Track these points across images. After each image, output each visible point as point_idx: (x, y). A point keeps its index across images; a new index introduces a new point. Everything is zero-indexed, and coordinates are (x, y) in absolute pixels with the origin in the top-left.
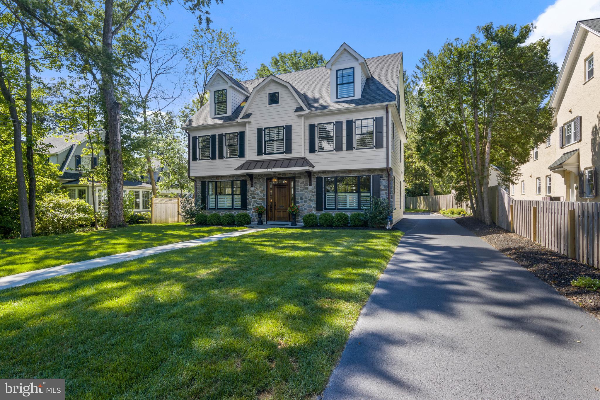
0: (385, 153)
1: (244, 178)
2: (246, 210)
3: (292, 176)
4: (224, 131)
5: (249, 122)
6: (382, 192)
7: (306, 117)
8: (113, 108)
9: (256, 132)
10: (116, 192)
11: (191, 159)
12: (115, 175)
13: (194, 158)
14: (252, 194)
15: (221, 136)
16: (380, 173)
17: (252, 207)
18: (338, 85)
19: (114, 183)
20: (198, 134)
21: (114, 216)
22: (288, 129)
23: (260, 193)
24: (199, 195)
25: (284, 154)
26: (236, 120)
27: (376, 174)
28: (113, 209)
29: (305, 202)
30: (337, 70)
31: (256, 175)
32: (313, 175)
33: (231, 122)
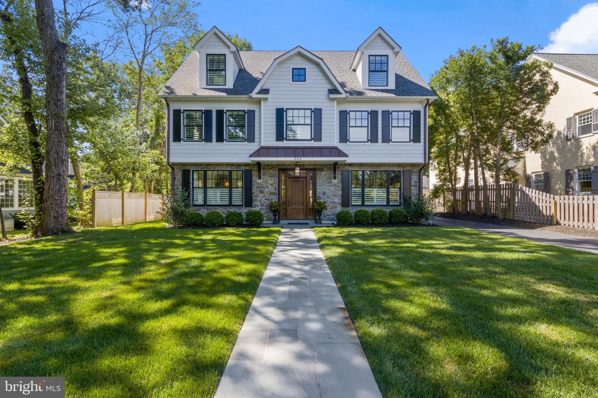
0: (423, 148)
1: (247, 168)
2: (252, 206)
3: (311, 167)
4: (226, 107)
5: (266, 99)
6: (413, 188)
7: (340, 101)
8: (56, 49)
9: (275, 112)
10: (59, 180)
11: (171, 139)
12: (58, 153)
13: (177, 138)
14: (259, 187)
15: (220, 113)
16: (410, 168)
17: (259, 204)
18: (370, 71)
19: (55, 165)
20: (183, 107)
21: (54, 217)
22: (317, 113)
23: (270, 187)
24: (178, 188)
25: (313, 142)
26: (250, 94)
27: (407, 169)
28: (54, 206)
29: (328, 197)
30: (369, 56)
31: (265, 165)
32: (338, 168)
33: (239, 96)
